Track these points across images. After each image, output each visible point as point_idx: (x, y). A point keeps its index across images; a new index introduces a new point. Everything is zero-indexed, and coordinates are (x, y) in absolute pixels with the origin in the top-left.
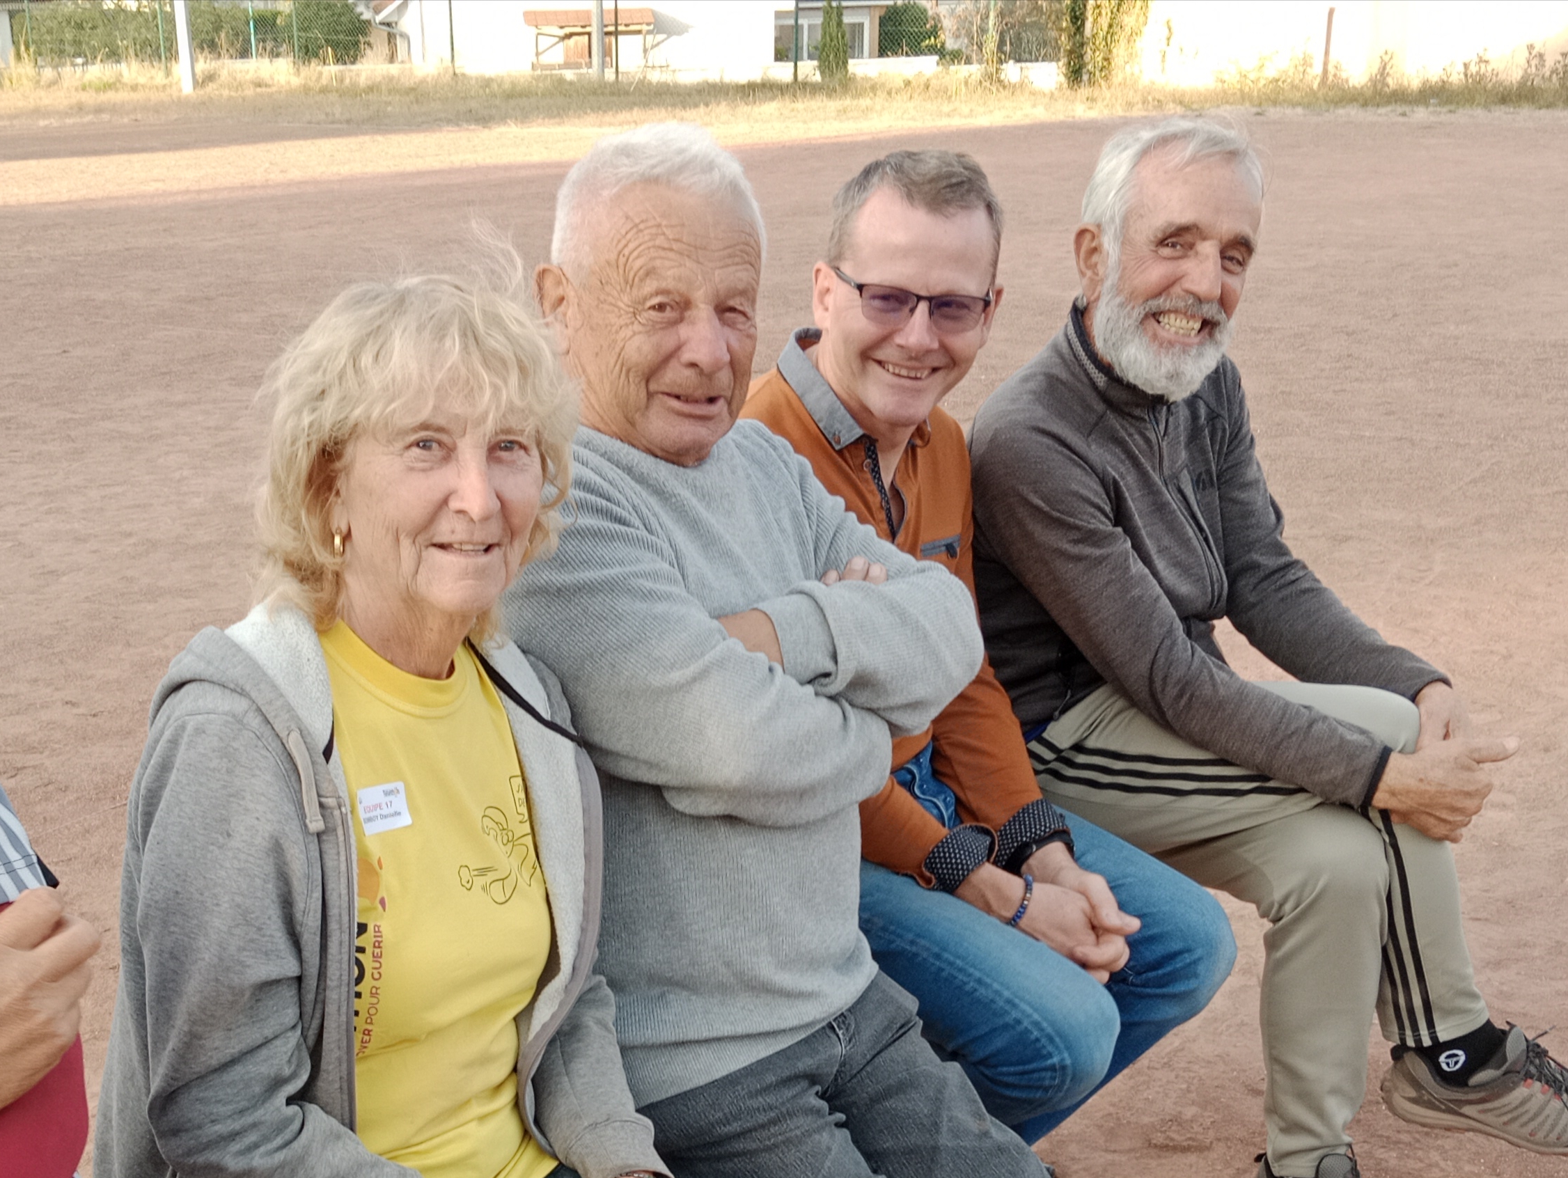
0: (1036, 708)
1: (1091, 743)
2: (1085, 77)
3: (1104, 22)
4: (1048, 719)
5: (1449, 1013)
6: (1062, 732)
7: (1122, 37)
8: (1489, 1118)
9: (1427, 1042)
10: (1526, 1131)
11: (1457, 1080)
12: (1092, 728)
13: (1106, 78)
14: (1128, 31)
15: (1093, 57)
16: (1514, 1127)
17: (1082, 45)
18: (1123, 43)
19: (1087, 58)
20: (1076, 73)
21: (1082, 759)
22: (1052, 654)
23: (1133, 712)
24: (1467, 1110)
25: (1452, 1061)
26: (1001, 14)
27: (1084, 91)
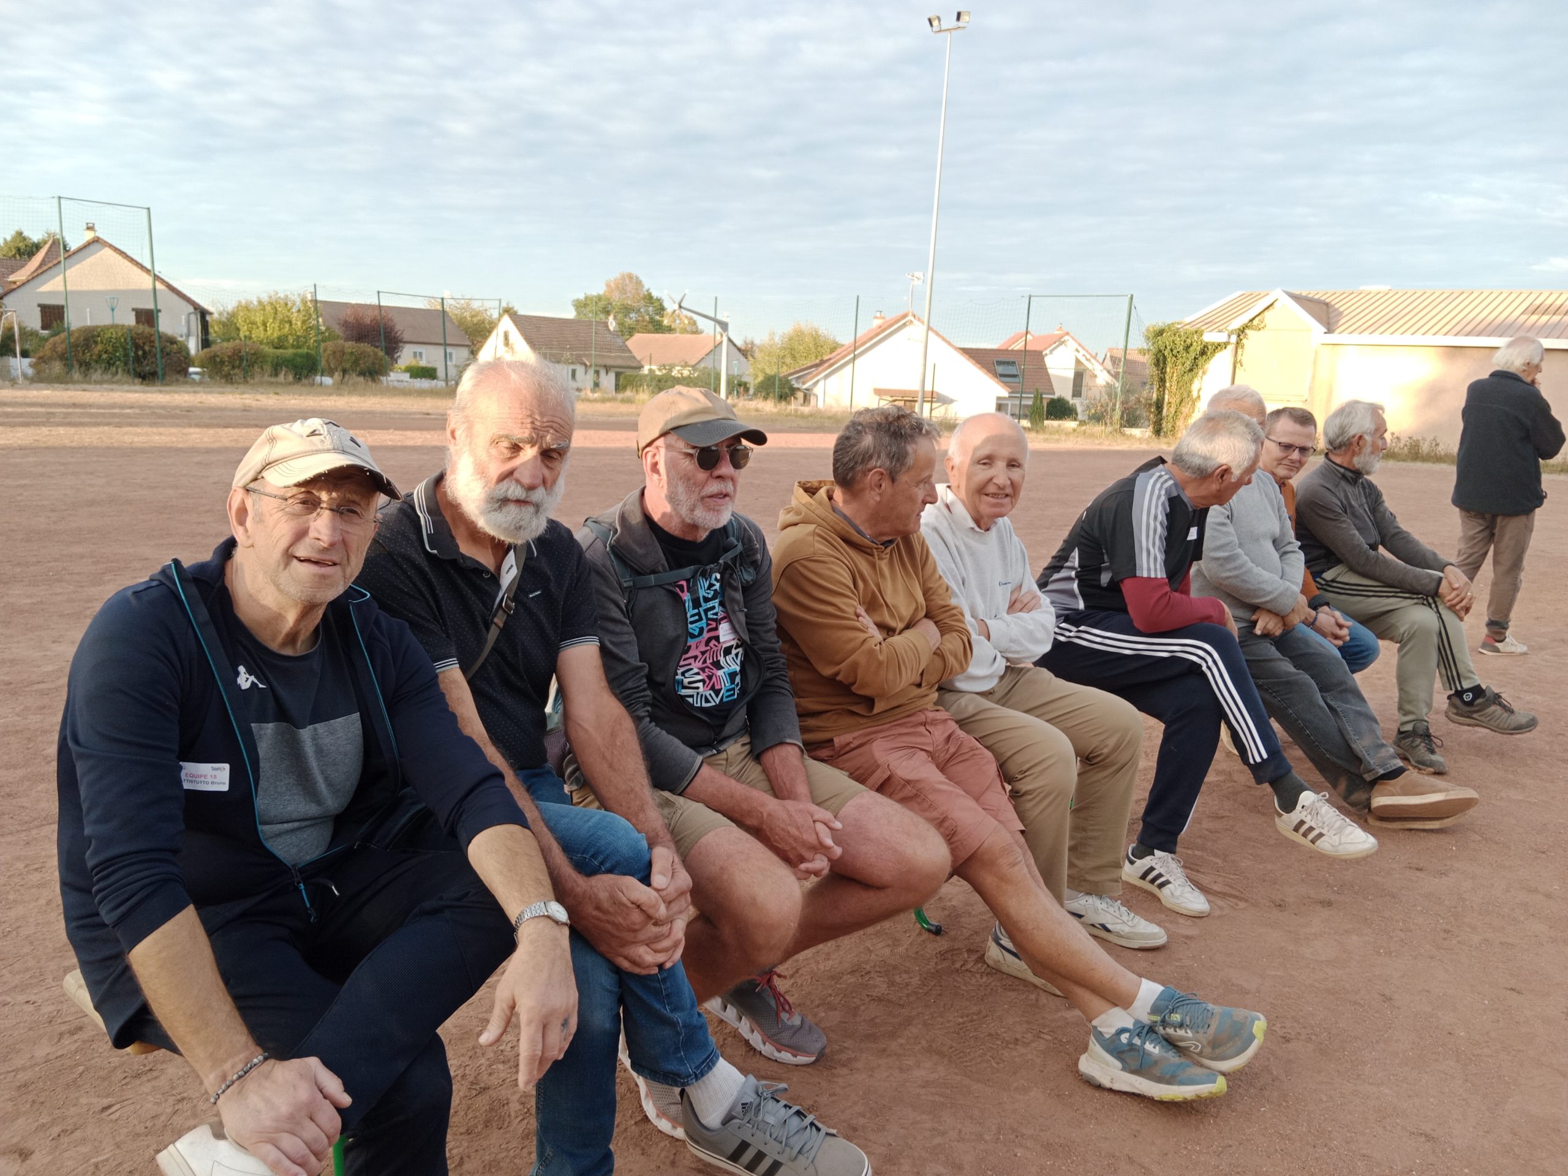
0: (1318, 568)
1: (1338, 579)
2: (1162, 434)
3: (1173, 410)
4: (1323, 571)
5: (1467, 678)
6: (1329, 575)
7: (1181, 418)
8: (1482, 719)
9: (1459, 688)
10: (1496, 724)
11: (1470, 704)
12: (1339, 575)
13: (1173, 435)
14: (1184, 414)
15: (1166, 426)
16: (1492, 722)
17: (1161, 420)
18: (1182, 420)
19: (1164, 425)
20: (1158, 431)
21: (1335, 584)
22: (1322, 552)
23: (1350, 573)
24: (1475, 716)
25: (1468, 697)
26: (1123, 403)
27: (1163, 439)
